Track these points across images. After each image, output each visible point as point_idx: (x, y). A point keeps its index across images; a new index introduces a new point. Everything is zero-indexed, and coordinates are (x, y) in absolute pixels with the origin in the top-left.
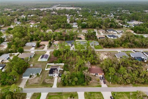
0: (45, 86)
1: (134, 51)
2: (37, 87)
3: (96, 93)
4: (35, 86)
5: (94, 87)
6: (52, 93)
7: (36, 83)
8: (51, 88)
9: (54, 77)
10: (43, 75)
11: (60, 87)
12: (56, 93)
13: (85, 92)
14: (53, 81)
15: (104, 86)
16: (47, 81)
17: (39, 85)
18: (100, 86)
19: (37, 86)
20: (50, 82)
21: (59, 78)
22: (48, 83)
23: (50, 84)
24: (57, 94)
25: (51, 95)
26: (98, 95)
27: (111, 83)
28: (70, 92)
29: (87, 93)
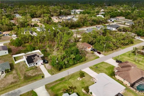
0: (32, 81)
1: (96, 27)
2: (19, 87)
3: (101, 64)
4: (14, 86)
5: (93, 60)
6: (51, 84)
7: (12, 83)
8: (43, 79)
9: (37, 66)
10: (16, 70)
11: (56, 74)
12: (56, 81)
13: (89, 67)
14: (41, 71)
15: (101, 56)
16: (30, 73)
17: (19, 83)
18: (99, 57)
19: (17, 85)
20: (36, 73)
21: (46, 64)
22: (34, 75)
23: (39, 75)
24: (59, 82)
25: (52, 86)
26: (104, 64)
27: (104, 52)
28: (73, 73)
29: (92, 67)
